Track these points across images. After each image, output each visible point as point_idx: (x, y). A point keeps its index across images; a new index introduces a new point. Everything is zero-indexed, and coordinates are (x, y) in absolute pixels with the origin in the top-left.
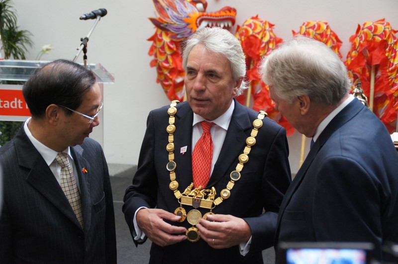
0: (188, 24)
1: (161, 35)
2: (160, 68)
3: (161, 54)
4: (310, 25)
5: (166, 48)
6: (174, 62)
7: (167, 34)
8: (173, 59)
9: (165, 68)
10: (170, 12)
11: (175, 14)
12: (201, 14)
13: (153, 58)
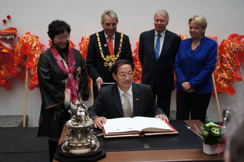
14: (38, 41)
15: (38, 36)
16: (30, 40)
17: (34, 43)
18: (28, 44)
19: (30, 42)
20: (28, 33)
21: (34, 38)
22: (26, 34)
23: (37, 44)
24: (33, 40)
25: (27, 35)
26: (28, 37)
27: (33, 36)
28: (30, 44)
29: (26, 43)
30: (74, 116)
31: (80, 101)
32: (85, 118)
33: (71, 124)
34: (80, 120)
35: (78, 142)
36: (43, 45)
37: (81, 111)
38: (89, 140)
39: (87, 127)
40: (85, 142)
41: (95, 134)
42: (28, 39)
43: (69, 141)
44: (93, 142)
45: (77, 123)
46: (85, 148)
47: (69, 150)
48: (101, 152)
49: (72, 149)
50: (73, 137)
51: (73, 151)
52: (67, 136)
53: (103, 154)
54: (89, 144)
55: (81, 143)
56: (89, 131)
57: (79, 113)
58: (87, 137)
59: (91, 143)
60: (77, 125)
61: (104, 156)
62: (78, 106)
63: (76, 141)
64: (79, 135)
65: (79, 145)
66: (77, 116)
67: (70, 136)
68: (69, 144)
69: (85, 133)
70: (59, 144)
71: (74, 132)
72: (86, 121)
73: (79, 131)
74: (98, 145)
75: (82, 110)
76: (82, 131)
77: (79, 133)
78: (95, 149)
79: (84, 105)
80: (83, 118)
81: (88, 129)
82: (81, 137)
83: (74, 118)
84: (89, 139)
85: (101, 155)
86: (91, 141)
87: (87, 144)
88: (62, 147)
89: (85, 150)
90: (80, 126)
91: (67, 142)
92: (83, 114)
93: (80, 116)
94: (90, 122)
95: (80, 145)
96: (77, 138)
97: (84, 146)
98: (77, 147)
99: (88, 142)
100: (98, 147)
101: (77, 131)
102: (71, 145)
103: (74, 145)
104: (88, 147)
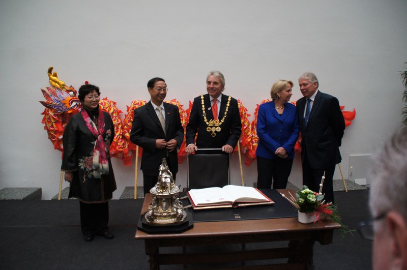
0: (64, 104)
1: (48, 111)
2: (49, 131)
3: (48, 122)
4: (136, 103)
5: (52, 118)
6: (57, 126)
7: (51, 110)
8: (56, 125)
9: (52, 130)
10: (52, 98)
11: (56, 98)
12: (72, 98)
13: (44, 125)
14: (115, 106)
15: (115, 102)
16: (107, 105)
17: (111, 109)
18: (106, 110)
19: (107, 108)
20: (106, 99)
21: (112, 104)
22: (104, 99)
23: (114, 110)
24: (111, 106)
25: (105, 101)
26: (105, 103)
27: (111, 102)
28: (107, 110)
29: (103, 109)
30: (158, 183)
31: (165, 167)
32: (171, 185)
33: (156, 192)
34: (165, 187)
35: (163, 211)
36: (120, 112)
37: (166, 178)
38: (175, 209)
39: (173, 195)
40: (170, 211)
41: (180, 203)
42: (105, 105)
43: (153, 209)
44: (180, 211)
45: (162, 191)
46: (171, 218)
47: (153, 220)
48: (188, 222)
49: (156, 218)
50: (158, 206)
51: (157, 220)
52: (151, 205)
53: (190, 225)
54: (175, 213)
55: (166, 212)
56: (175, 200)
57: (163, 180)
58: (172, 206)
59: (177, 213)
60: (162, 193)
61: (192, 227)
62: (163, 171)
63: (161, 210)
64: (164, 204)
65: (164, 214)
66: (162, 183)
67: (154, 205)
68: (153, 213)
69: (170, 200)
70: (142, 212)
71: (158, 200)
72: (171, 189)
73: (164, 199)
74: (185, 214)
75: (168, 176)
76: (167, 199)
77: (164, 201)
78: (181, 219)
79: (169, 171)
80: (169, 185)
81: (174, 197)
82: (166, 205)
83: (159, 185)
84: (175, 207)
85: (188, 225)
86: (177, 210)
87: (172, 214)
88: (146, 216)
89: (171, 220)
90: (166, 194)
91: (151, 212)
92: (169, 180)
93: (165, 183)
94: (176, 190)
95: (166, 214)
96: (162, 207)
97: (170, 215)
98: (162, 216)
99: (173, 211)
100: (184, 217)
101: (161, 199)
102: (155, 214)
103: (159, 214)
104: (174, 216)
